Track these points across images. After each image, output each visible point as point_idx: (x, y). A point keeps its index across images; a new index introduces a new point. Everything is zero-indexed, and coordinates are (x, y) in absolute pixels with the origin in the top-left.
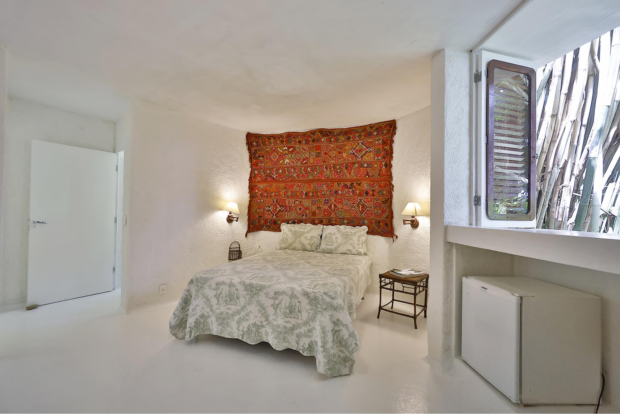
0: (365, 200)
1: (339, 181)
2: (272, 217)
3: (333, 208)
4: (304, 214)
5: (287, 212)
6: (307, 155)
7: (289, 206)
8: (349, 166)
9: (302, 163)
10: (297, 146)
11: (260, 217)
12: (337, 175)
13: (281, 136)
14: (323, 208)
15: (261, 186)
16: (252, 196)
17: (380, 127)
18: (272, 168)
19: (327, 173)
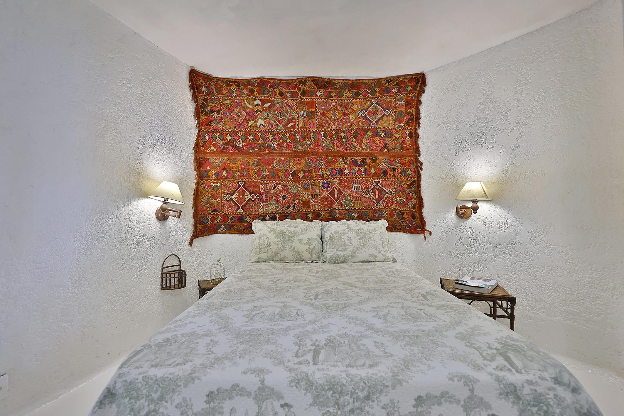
0: (384, 183)
1: (344, 155)
2: (236, 211)
3: (336, 195)
4: (291, 205)
5: (261, 203)
6: (294, 115)
7: (265, 193)
8: (358, 135)
9: (285, 126)
10: (276, 101)
11: (215, 210)
12: (341, 146)
13: (249, 82)
14: (321, 195)
15: (218, 160)
16: (201, 177)
17: (402, 82)
18: (235, 133)
19: (326, 143)
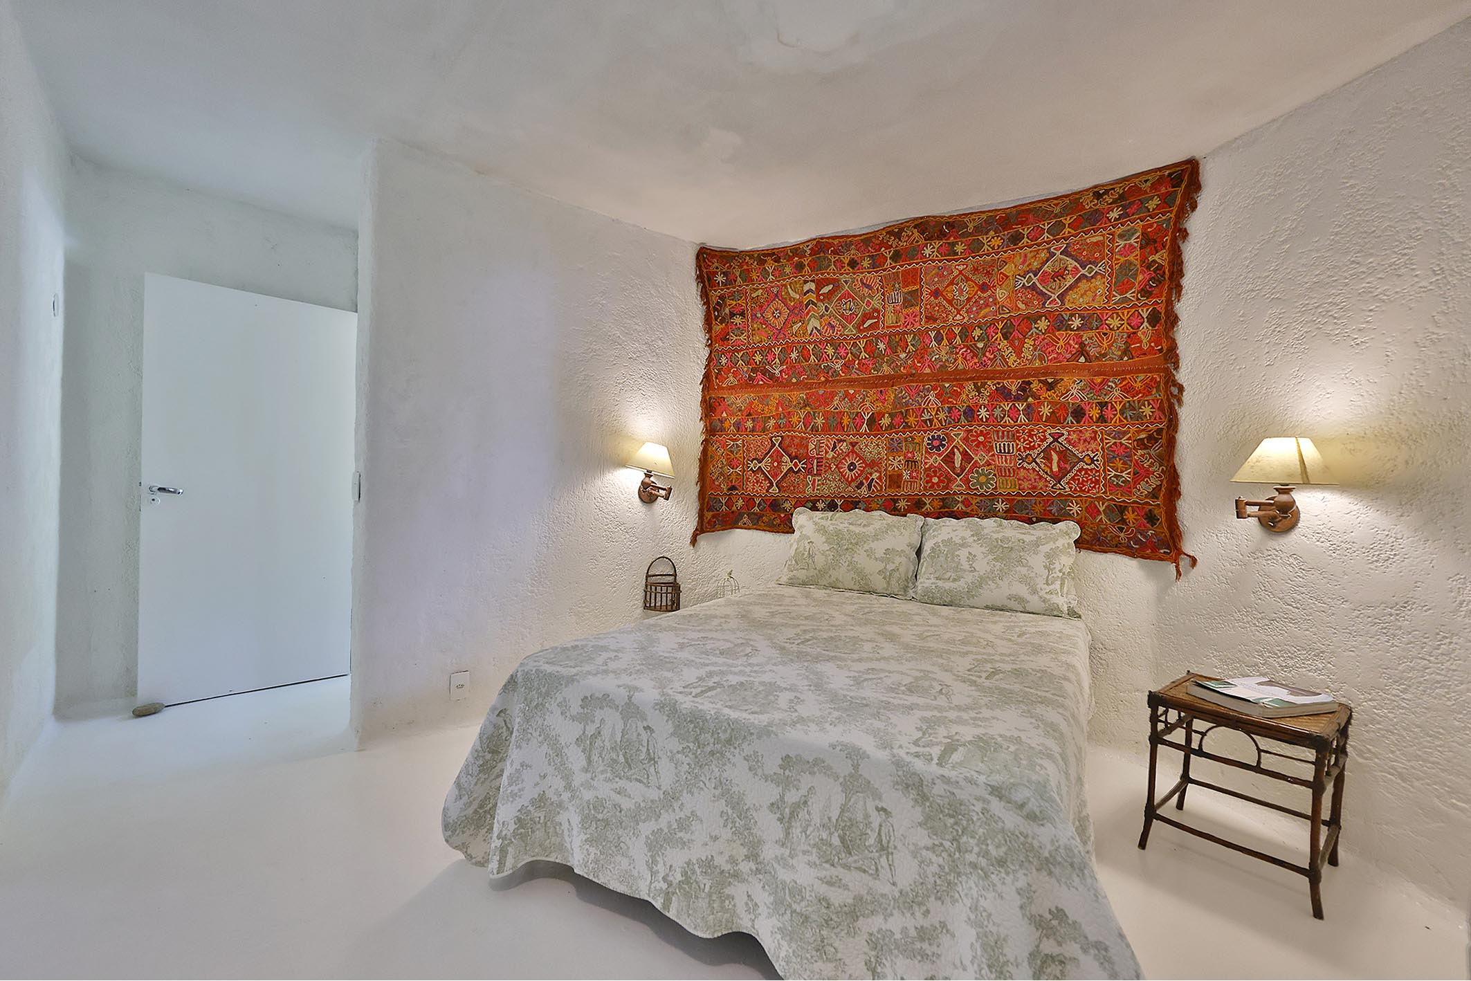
0: (1074, 437)
1: (979, 378)
2: (767, 491)
3: (957, 464)
4: (864, 481)
5: (810, 477)
6: (876, 303)
7: (818, 458)
8: (1015, 330)
9: (858, 327)
10: (843, 278)
11: (733, 488)
12: (972, 358)
13: (796, 250)
14: (926, 463)
15: (739, 400)
16: (711, 431)
17: (1136, 190)
18: (770, 348)
19: (940, 353)
